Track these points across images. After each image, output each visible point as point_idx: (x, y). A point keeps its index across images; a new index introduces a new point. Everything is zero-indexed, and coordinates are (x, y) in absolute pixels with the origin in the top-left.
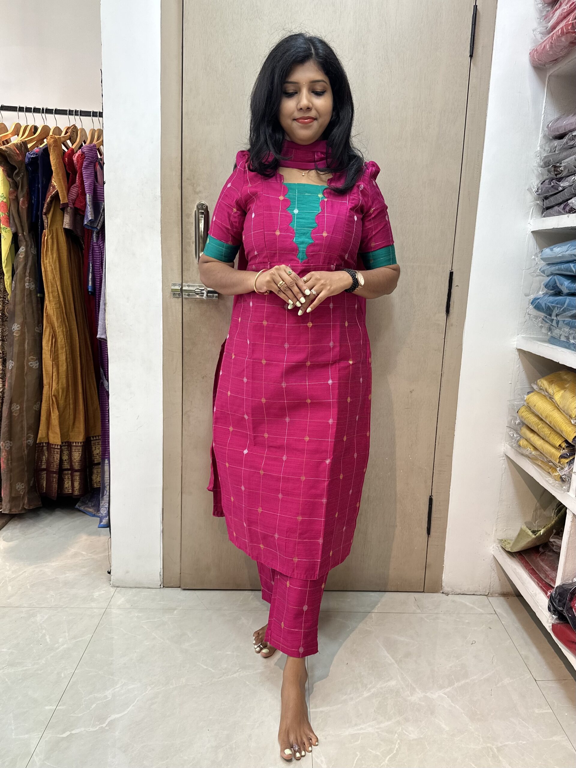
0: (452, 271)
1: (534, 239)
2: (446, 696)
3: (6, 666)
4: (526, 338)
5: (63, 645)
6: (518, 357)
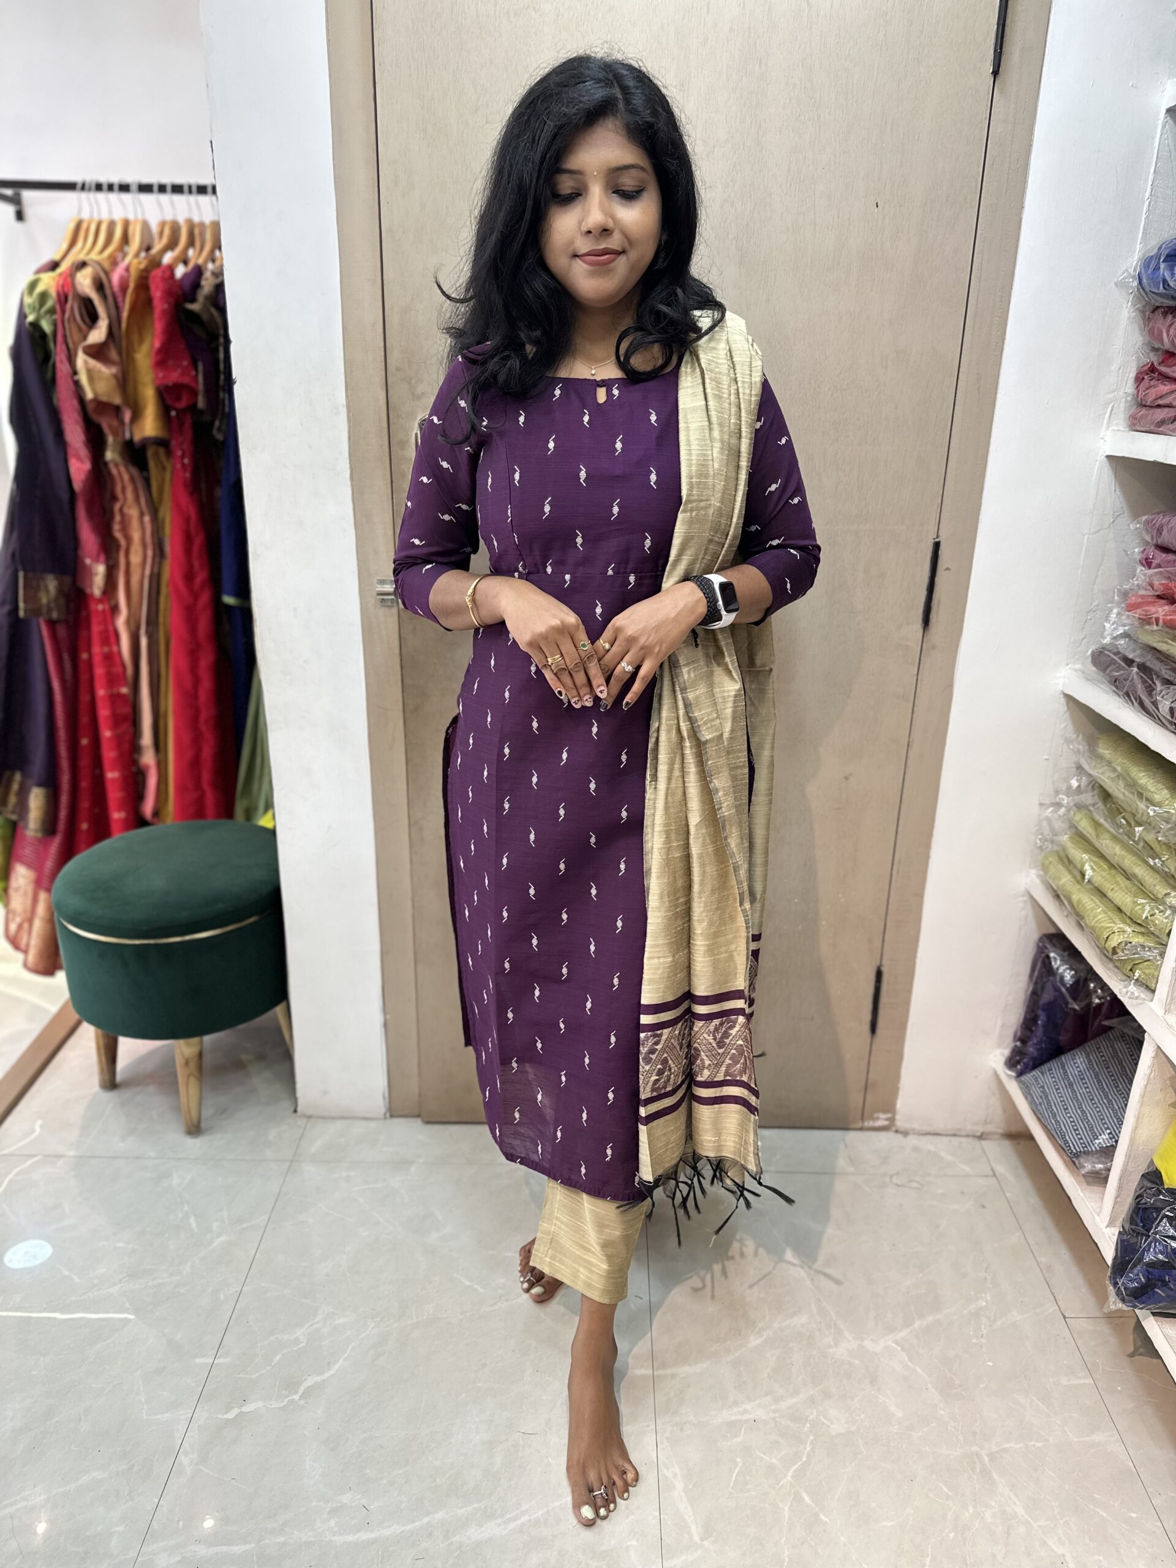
0: (938, 540)
1: (1111, 470)
2: (899, 1348)
3: (125, 1277)
4: (1083, 672)
5: (219, 1236)
6: (1065, 708)
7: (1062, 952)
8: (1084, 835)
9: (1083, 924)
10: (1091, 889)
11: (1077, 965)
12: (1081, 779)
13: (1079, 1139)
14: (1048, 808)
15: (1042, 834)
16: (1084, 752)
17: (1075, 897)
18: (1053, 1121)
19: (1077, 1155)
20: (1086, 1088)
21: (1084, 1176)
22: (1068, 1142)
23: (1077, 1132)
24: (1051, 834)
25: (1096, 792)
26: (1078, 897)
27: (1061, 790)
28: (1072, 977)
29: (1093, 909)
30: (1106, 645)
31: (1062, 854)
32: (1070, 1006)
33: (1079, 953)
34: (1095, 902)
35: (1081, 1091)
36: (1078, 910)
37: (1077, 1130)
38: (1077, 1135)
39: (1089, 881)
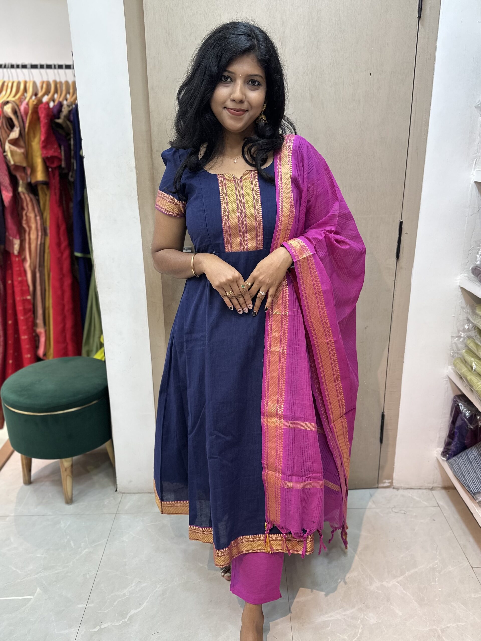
0: (401, 221)
1: (477, 188)
2: (399, 585)
3: (42, 570)
4: (468, 277)
5: (85, 549)
6: (461, 294)
7: (464, 403)
8: (472, 350)
9: (473, 390)
10: (476, 374)
11: (471, 409)
12: (469, 325)
13: (475, 487)
14: (456, 338)
15: (453, 350)
16: (470, 313)
17: (469, 378)
18: (464, 479)
19: (475, 494)
20: (478, 464)
21: (478, 503)
22: (470, 488)
23: (474, 484)
24: (457, 350)
25: (476, 330)
26: (470, 378)
27: (461, 330)
28: (469, 414)
29: (477, 382)
30: (478, 265)
31: (462, 359)
32: (469, 427)
33: (472, 403)
34: (478, 380)
35: (475, 465)
36: (470, 383)
37: (475, 482)
38: (474, 485)
39: (475, 370)
